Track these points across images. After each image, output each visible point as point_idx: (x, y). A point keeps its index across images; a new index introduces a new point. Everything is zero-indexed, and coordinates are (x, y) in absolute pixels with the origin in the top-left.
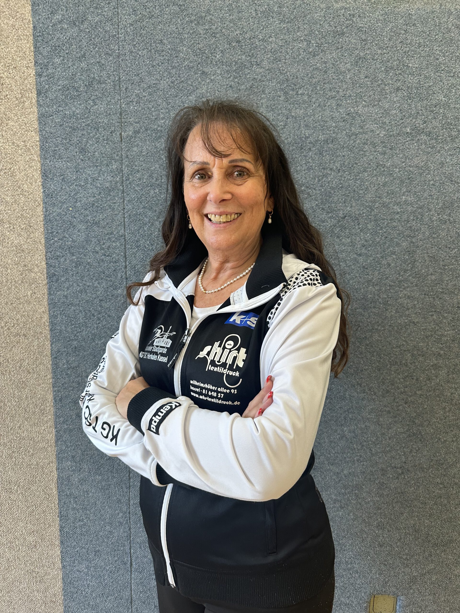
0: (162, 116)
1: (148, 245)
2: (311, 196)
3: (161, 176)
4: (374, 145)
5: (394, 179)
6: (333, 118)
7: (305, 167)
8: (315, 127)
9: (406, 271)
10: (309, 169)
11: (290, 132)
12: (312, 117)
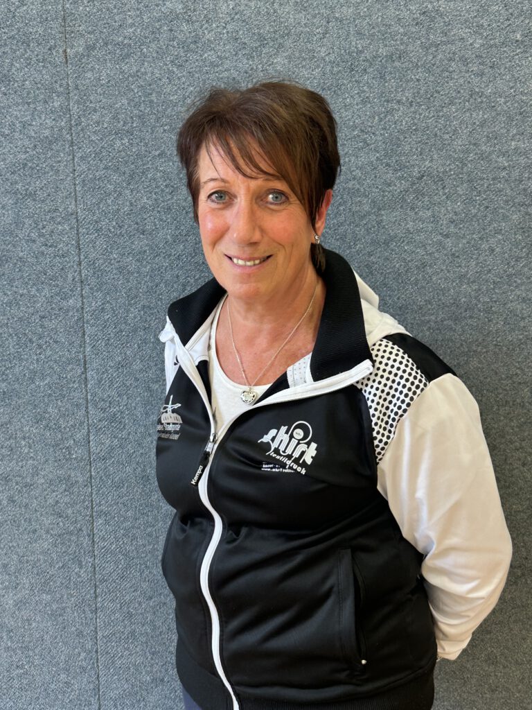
0: (130, 21)
1: (114, 227)
2: (368, 145)
3: (132, 118)
4: (464, 61)
5: (497, 114)
6: (399, 19)
7: (358, 99)
8: (373, 35)
9: (518, 259)
10: (364, 102)
11: (333, 44)
12: (367, 18)
